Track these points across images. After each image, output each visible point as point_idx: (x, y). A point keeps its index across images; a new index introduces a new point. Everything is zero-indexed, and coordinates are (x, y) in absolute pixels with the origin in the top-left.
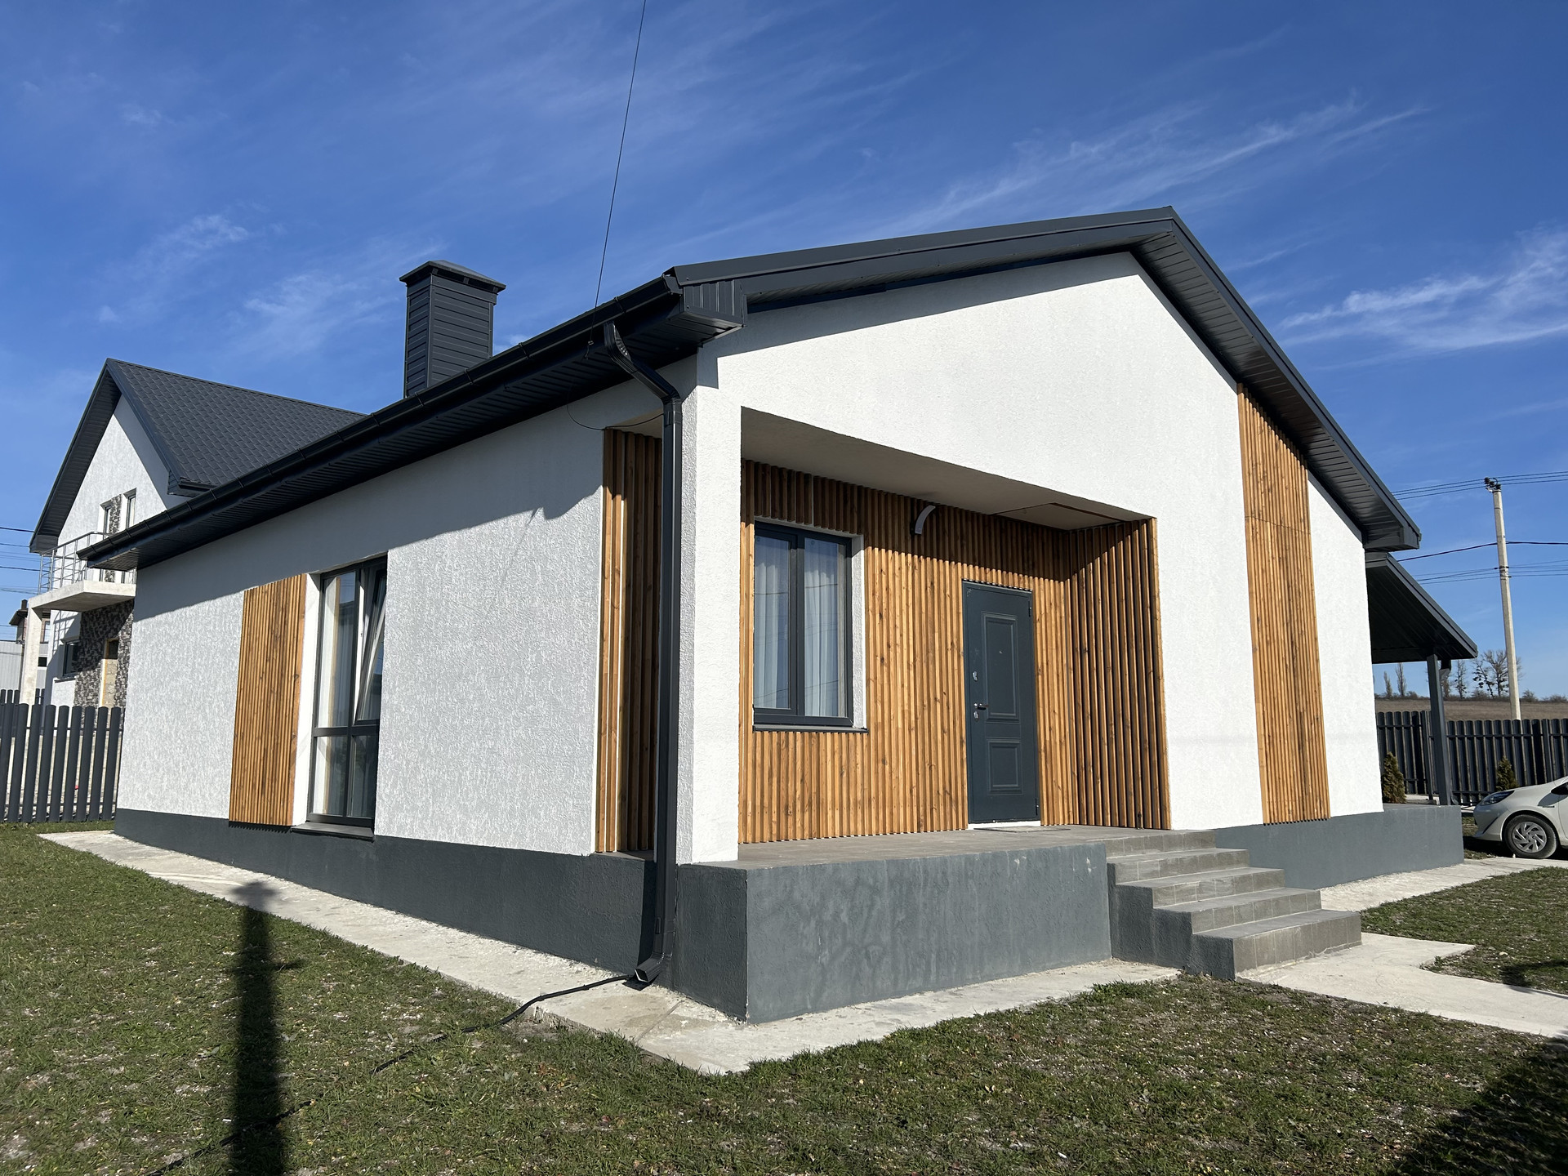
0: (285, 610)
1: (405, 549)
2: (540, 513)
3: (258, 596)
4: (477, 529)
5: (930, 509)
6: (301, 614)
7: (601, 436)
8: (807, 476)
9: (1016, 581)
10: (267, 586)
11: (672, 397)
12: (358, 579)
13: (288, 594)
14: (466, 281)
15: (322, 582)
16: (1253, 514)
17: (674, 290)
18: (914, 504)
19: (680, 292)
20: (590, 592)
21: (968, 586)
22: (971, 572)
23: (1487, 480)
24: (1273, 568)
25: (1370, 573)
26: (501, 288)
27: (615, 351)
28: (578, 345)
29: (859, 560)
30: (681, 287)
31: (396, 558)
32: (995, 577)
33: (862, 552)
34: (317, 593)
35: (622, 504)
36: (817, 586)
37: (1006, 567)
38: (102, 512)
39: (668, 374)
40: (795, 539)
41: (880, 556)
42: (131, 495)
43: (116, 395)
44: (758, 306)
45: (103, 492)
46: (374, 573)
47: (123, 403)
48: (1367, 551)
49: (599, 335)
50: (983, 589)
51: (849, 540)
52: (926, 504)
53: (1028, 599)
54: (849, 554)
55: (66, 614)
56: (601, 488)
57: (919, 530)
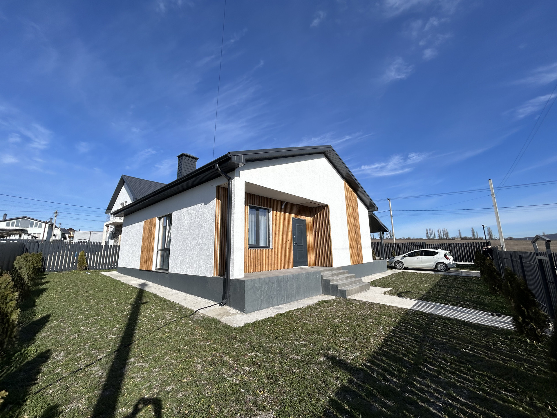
0: (152, 225)
1: (176, 212)
2: (203, 203)
3: (146, 222)
5: (285, 203)
6: (155, 226)
7: (215, 188)
8: (260, 196)
9: (302, 218)
10: (148, 220)
11: (230, 179)
12: (167, 218)
13: (152, 222)
14: (191, 157)
15: (160, 219)
16: (348, 205)
17: (229, 157)
18: (282, 202)
19: (231, 157)
20: (213, 220)
21: (293, 219)
22: (294, 216)
23: (388, 199)
24: (352, 215)
25: (369, 216)
26: (198, 159)
27: (217, 169)
28: (210, 169)
29: (271, 213)
30: (231, 156)
31: (174, 214)
32: (298, 217)
33: (271, 212)
34: (159, 221)
35: (220, 202)
36: (262, 218)
37: (301, 215)
38: (120, 205)
39: (229, 174)
40: (258, 209)
41: (275, 213)
42: (126, 202)
43: (124, 182)
44: (248, 161)
45: (121, 201)
46: (169, 217)
47: (125, 184)
48: (369, 211)
49: (214, 166)
50: (296, 219)
51: (269, 209)
52: (284, 202)
53: (305, 221)
54: (269, 212)
55: (112, 226)
56: (216, 198)
57: (283, 207)
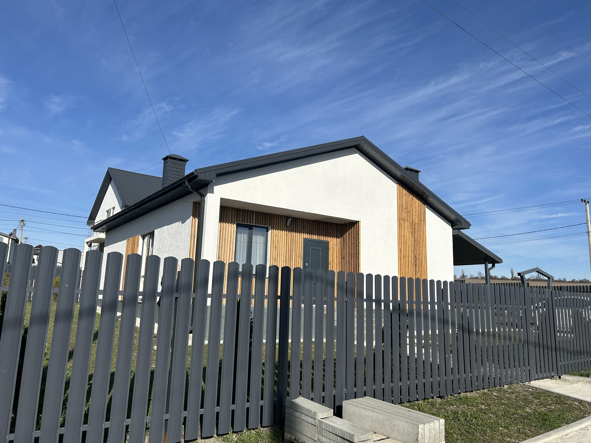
1: (158, 229)
2: (181, 222)
3: (129, 241)
4: (171, 225)
5: (290, 220)
6: (138, 246)
7: (192, 204)
8: (253, 211)
9: (322, 238)
10: (131, 238)
11: (203, 196)
12: (150, 237)
13: (135, 240)
14: (178, 159)
15: (144, 237)
16: (400, 220)
17: (196, 174)
18: (287, 218)
21: (305, 240)
22: (307, 236)
23: (582, 200)
25: (454, 236)
26: (188, 161)
27: (187, 186)
28: (181, 185)
31: (156, 232)
32: (315, 237)
33: (270, 231)
34: (142, 240)
35: (197, 220)
37: (319, 234)
38: (106, 213)
39: (201, 191)
40: (250, 227)
41: (276, 232)
42: (114, 208)
44: (218, 175)
45: (107, 207)
46: (152, 235)
47: (112, 181)
48: (453, 229)
49: (184, 182)
51: (268, 227)
52: (290, 217)
53: (328, 243)
54: (267, 231)
56: (192, 216)
57: (288, 225)
